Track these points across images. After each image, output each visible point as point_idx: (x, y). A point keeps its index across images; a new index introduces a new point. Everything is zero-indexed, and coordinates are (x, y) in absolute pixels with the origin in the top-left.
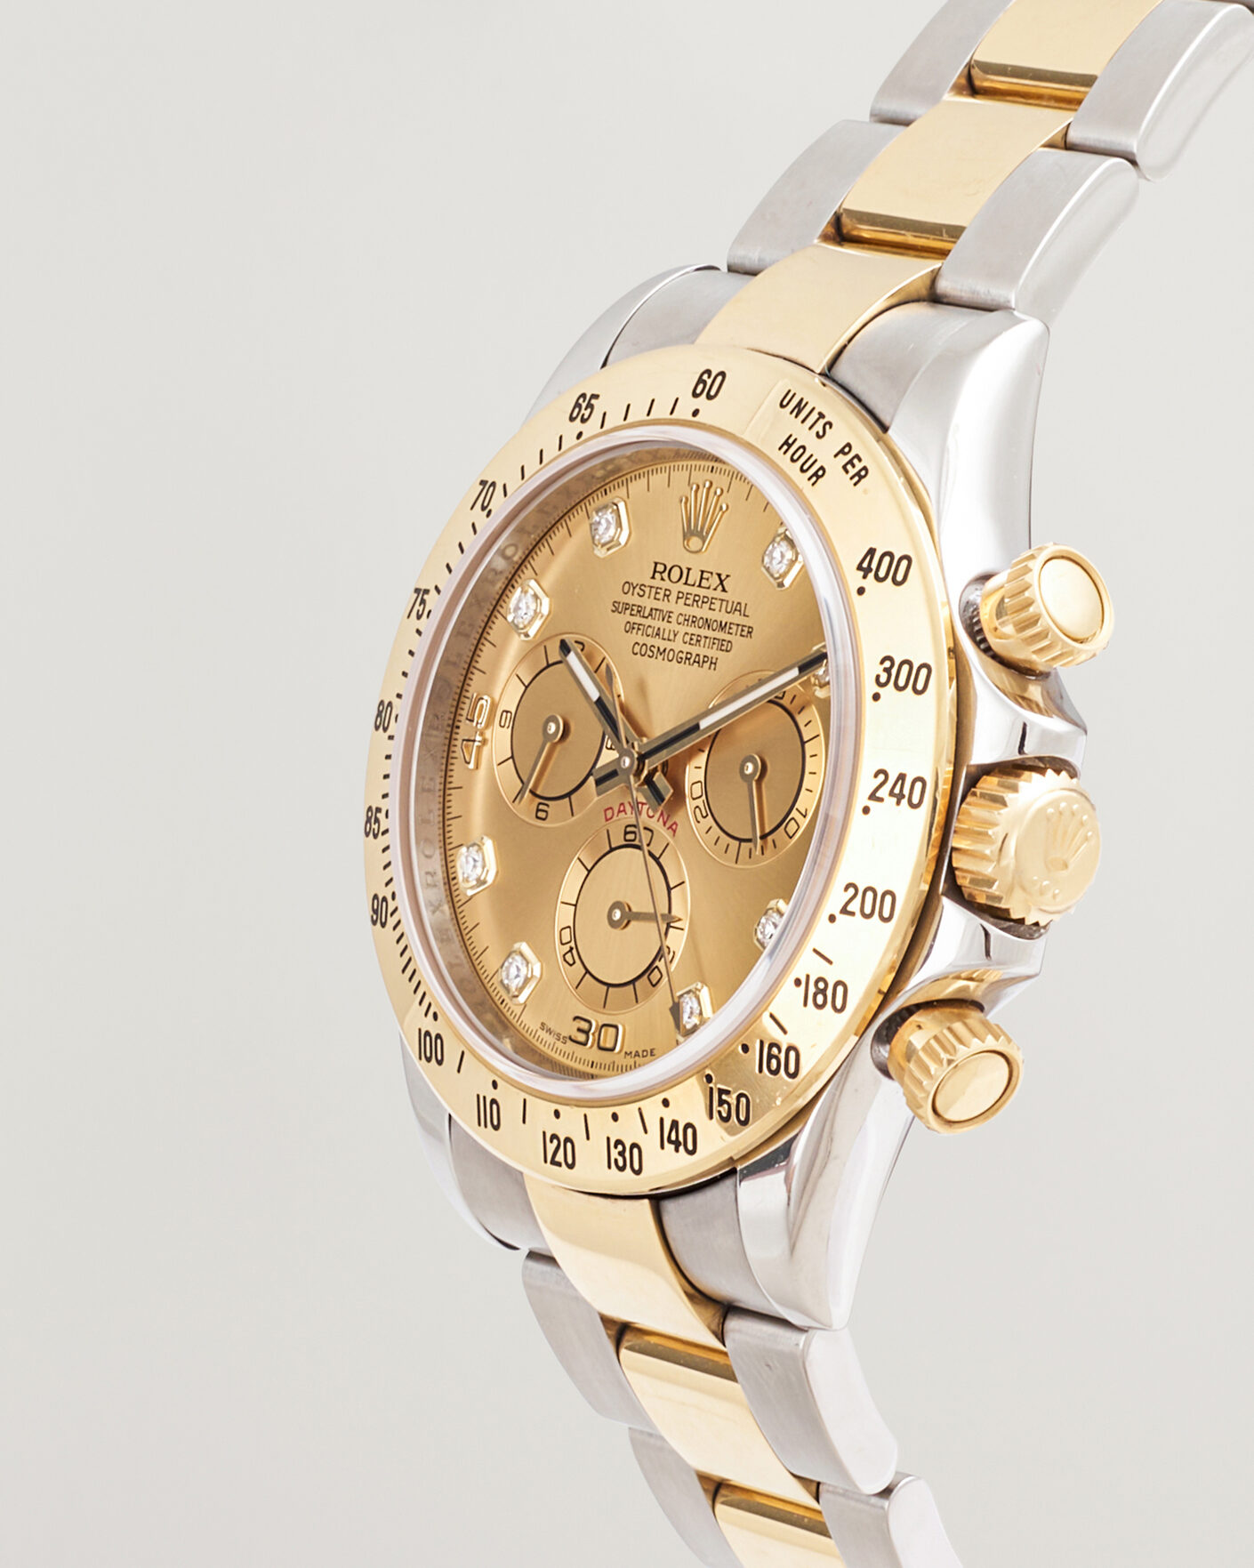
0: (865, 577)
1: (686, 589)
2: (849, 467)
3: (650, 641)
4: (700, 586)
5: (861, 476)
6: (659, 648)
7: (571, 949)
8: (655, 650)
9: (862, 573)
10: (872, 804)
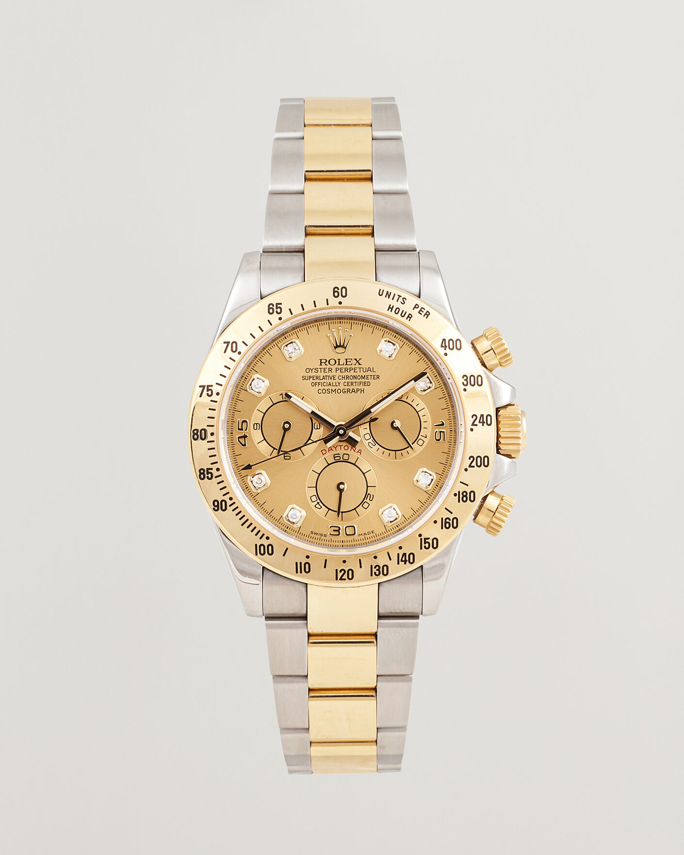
0: (445, 349)
1: (339, 367)
2: (421, 312)
3: (326, 388)
4: (346, 364)
5: (427, 314)
6: (332, 390)
7: (318, 503)
8: (330, 391)
9: (444, 348)
10: (473, 427)
